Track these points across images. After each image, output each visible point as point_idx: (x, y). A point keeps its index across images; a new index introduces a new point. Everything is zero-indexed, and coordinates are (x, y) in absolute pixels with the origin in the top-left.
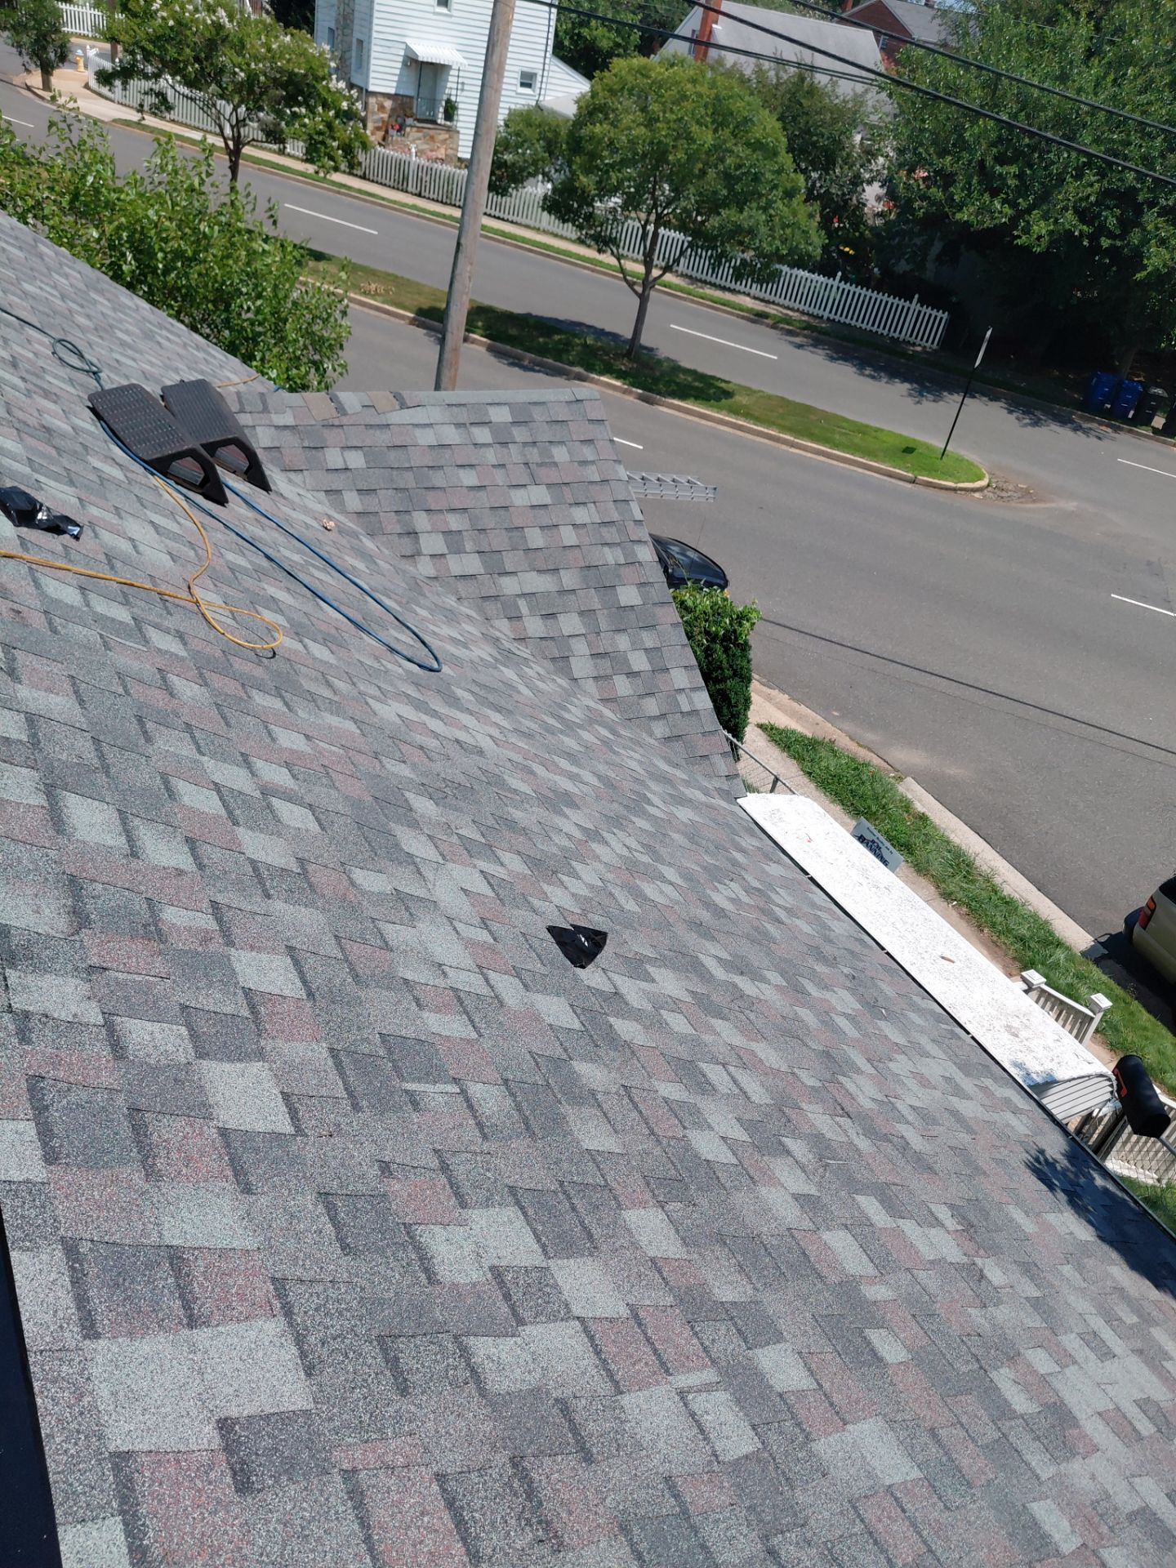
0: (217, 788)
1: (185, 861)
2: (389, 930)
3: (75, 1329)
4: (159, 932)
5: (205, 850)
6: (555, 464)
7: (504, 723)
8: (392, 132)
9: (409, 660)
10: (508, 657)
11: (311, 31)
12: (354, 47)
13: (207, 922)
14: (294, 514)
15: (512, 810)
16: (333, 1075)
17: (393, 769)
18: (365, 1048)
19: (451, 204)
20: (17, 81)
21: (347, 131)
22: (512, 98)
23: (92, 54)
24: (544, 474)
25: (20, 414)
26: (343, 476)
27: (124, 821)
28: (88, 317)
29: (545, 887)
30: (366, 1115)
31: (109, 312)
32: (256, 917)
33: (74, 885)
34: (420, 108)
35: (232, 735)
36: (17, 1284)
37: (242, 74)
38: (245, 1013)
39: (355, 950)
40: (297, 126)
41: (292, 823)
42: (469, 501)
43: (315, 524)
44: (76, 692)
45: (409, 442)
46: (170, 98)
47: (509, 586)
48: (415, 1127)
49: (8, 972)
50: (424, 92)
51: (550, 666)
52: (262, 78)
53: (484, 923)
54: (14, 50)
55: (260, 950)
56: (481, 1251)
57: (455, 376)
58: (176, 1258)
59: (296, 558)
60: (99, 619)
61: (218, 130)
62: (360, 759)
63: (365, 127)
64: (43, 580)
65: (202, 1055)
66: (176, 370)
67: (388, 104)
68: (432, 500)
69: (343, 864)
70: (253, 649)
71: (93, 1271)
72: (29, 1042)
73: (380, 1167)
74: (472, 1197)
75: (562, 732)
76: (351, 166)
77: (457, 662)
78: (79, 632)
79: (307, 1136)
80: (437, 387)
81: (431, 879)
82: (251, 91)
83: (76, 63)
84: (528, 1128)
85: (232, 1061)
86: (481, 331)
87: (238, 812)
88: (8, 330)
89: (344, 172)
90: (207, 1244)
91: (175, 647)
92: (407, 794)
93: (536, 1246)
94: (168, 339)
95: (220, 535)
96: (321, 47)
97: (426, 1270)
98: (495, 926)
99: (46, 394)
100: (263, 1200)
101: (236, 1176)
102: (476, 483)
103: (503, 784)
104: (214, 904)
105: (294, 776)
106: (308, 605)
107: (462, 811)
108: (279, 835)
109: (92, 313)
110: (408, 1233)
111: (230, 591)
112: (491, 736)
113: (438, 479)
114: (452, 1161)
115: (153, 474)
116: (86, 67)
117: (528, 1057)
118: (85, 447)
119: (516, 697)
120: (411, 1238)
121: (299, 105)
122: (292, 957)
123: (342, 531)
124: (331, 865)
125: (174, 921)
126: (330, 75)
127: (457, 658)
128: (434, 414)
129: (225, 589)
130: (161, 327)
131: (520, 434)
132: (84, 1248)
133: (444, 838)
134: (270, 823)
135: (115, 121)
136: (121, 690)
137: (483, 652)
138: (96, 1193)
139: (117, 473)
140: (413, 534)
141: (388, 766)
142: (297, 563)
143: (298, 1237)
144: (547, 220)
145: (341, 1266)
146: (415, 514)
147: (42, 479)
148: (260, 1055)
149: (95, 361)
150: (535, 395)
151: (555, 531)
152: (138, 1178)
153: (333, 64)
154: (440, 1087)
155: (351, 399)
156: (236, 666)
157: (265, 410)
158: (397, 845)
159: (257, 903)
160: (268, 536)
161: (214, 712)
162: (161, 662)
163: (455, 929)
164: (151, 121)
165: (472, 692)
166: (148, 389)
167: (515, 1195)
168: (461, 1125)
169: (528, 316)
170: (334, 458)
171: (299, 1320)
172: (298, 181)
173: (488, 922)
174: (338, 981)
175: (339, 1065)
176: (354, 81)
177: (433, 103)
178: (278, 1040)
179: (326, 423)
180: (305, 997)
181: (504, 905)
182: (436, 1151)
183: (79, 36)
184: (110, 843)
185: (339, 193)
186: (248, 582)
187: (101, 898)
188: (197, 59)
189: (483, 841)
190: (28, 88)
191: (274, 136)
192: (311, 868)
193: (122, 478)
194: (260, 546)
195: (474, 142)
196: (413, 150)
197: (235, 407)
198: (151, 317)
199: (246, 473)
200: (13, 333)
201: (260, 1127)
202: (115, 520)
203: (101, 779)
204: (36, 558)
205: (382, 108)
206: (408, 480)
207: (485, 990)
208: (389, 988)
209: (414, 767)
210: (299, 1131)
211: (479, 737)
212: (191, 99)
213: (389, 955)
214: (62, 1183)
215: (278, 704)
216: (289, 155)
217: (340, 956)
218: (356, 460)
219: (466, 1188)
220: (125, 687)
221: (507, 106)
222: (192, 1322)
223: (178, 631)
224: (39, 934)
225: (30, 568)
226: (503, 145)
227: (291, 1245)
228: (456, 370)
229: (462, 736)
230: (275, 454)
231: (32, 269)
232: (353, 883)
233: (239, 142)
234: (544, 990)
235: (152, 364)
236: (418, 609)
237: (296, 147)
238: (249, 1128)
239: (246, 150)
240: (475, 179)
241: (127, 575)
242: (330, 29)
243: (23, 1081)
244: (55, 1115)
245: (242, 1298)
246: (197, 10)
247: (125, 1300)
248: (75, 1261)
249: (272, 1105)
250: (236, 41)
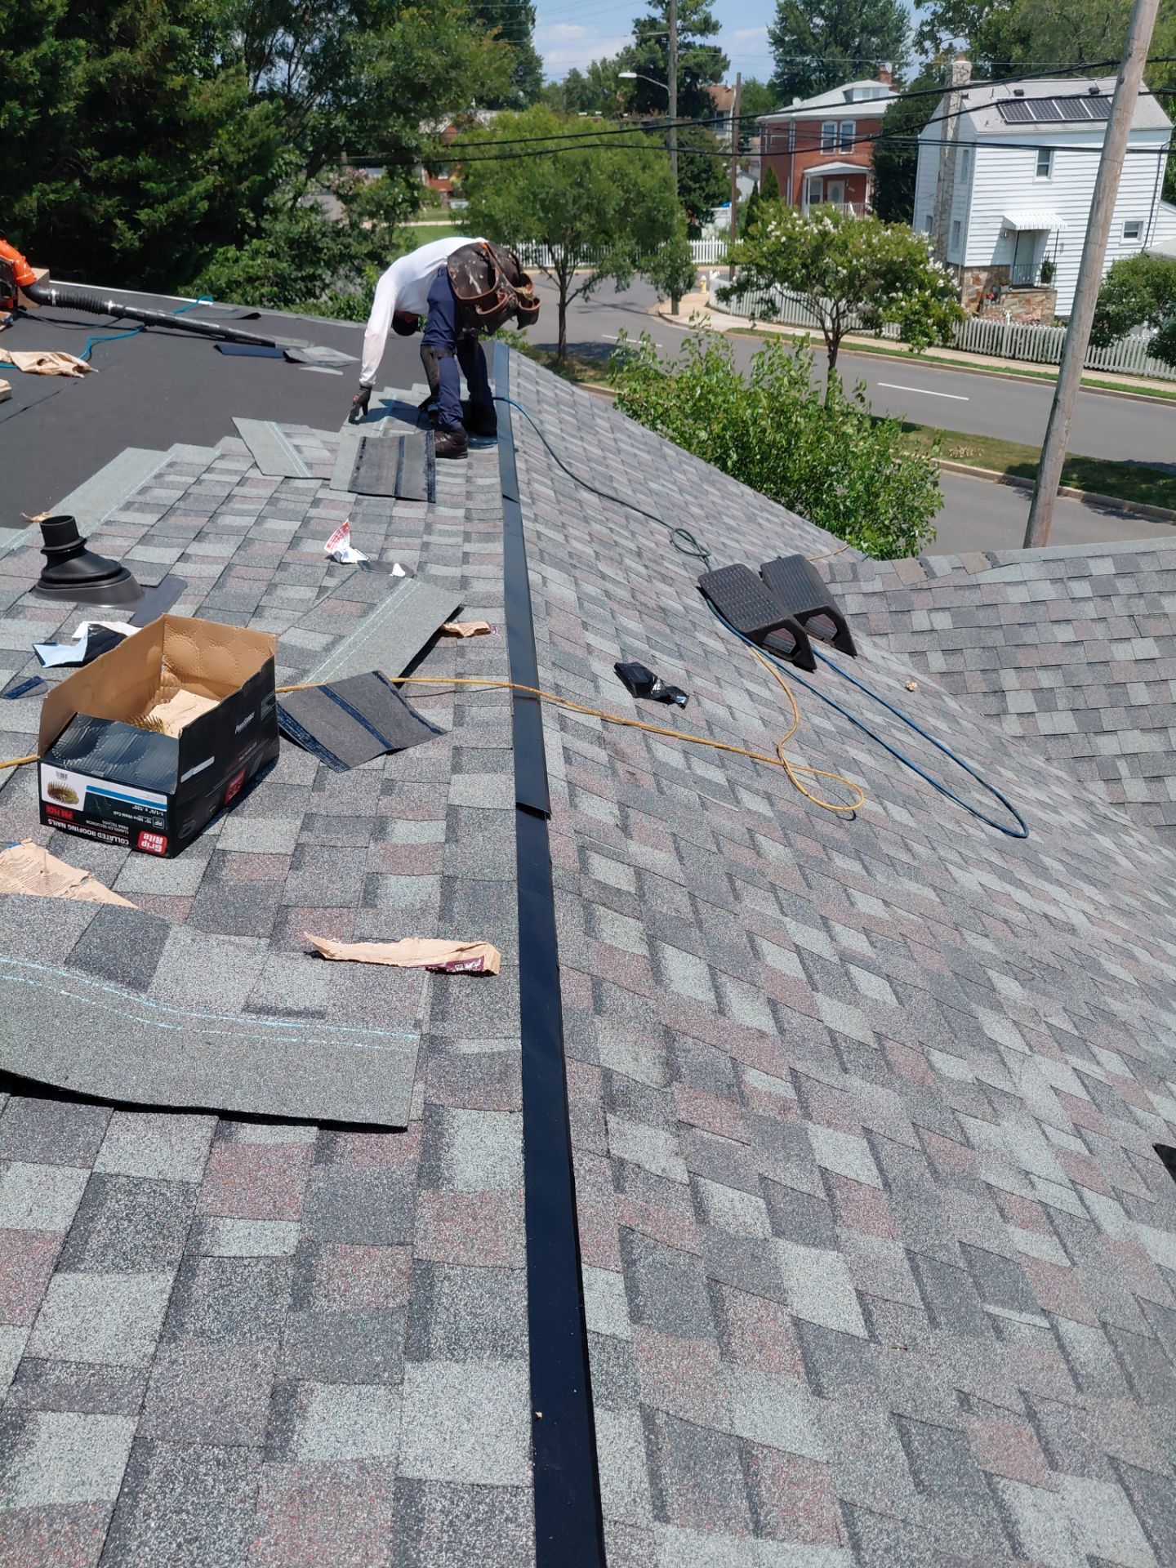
0: (798, 950)
1: (766, 1023)
2: (971, 1124)
3: (647, 1507)
4: (741, 1093)
5: (786, 1013)
6: (1166, 615)
7: (1100, 898)
8: (987, 302)
9: (993, 825)
10: (1103, 824)
11: (910, 222)
12: (951, 229)
13: (785, 1089)
14: (877, 677)
15: (1109, 1000)
16: (909, 1281)
17: (974, 943)
18: (942, 1256)
19: (1046, 362)
20: (652, 311)
21: (941, 308)
22: (1118, 249)
23: (714, 277)
24: (1151, 626)
25: (642, 598)
26: (928, 638)
27: (713, 978)
28: (701, 506)
29: (1151, 1096)
30: (943, 1333)
31: (718, 501)
32: (834, 1091)
33: (668, 1036)
34: (1017, 276)
35: (813, 897)
36: (598, 1443)
37: (845, 271)
38: (822, 1195)
39: (935, 1142)
40: (894, 309)
41: (869, 994)
42: (1064, 657)
43: (898, 686)
44: (677, 849)
45: (1001, 601)
46: (778, 304)
47: (1107, 746)
48: (998, 1358)
49: (609, 1116)
50: (1021, 260)
51: (1154, 834)
52: (863, 272)
53: (1078, 1132)
54: (653, 287)
55: (836, 1127)
56: (1075, 1530)
57: (1047, 530)
58: (746, 1451)
59: (878, 719)
60: (700, 781)
61: (819, 324)
62: (939, 929)
63: (959, 300)
64: (656, 746)
65: (778, 1233)
66: (774, 548)
67: (984, 276)
68: (1021, 656)
69: (921, 1044)
70: (835, 811)
71: (667, 1447)
72: (623, 1191)
73: (959, 1397)
74: (1064, 1460)
75: (1169, 912)
76: (945, 339)
77: (1046, 828)
78: (682, 792)
79: (881, 1344)
80: (1027, 544)
81: (1017, 1071)
82: (852, 285)
83: (700, 287)
84: (1132, 1387)
85: (807, 1245)
86: (1076, 483)
87: (817, 977)
88: (636, 524)
89: (938, 346)
90: (776, 1444)
91: (761, 807)
92: (990, 973)
93: (1146, 1545)
94: (768, 520)
95: (809, 700)
96: (919, 234)
97: (1010, 1537)
98: (1091, 1136)
99: (664, 579)
100: (835, 1408)
101: (807, 1373)
102: (1073, 638)
103: (1098, 968)
104: (793, 1072)
105: (871, 943)
106: (888, 766)
107: (1051, 997)
108: (857, 1005)
109: (704, 503)
110: (989, 1484)
111: (816, 755)
112: (1084, 913)
113: (1029, 636)
114: (1042, 1409)
115: (750, 645)
116: (708, 289)
117: (1131, 1300)
118: (693, 624)
119: (1114, 869)
120: (992, 1491)
121: (897, 291)
122: (869, 1141)
123: (924, 691)
124: (909, 1044)
125: (756, 1085)
126: (928, 258)
127: (1045, 823)
128: (1029, 571)
129: (810, 752)
130: (763, 509)
131: (1124, 586)
132: (660, 1419)
133: (1032, 1025)
134: (851, 994)
135: (729, 331)
136: (714, 848)
137: (1075, 817)
138: (673, 1363)
139: (719, 646)
140: (1000, 693)
141: (969, 939)
142: (879, 725)
143: (870, 1459)
144: (1153, 365)
145: (915, 1506)
146: (1002, 672)
147: (657, 654)
148: (835, 1243)
149: (705, 546)
150: (1142, 545)
151: (1164, 686)
152: (713, 1355)
153: (931, 248)
154: (1026, 1317)
155: (940, 563)
156: (818, 827)
157: (855, 578)
158: (979, 1029)
159: (833, 1077)
160: (853, 699)
161: (797, 874)
162: (750, 822)
163: (1044, 1132)
164: (761, 326)
165: (1061, 861)
166: (749, 567)
167: (1116, 1469)
168: (1051, 1367)
169: (1130, 463)
170: (920, 620)
171: (867, 1558)
172: (892, 360)
173: (1083, 1131)
174: (915, 1175)
175: (915, 1269)
176: (950, 260)
177: (1029, 268)
178: (853, 1230)
179: (914, 587)
180: (881, 1187)
181: (1101, 1111)
182: (1022, 1393)
183: (705, 264)
184: (701, 997)
185: (931, 366)
186: (832, 745)
187: (692, 1052)
188: (804, 266)
189: (1076, 1033)
190: (660, 315)
191: (872, 322)
192: (888, 1044)
193: (723, 650)
194: (844, 709)
195: (1075, 298)
196: (1008, 316)
197: (826, 578)
198: (755, 502)
199: (833, 639)
200: (640, 527)
201: (833, 1324)
202: (715, 689)
203: (695, 933)
204: (649, 726)
205: (977, 280)
206: (998, 639)
207: (1079, 1211)
208: (969, 1191)
209: (997, 942)
210: (873, 1338)
211: (1071, 913)
212: (797, 301)
213: (970, 1153)
214: (644, 1345)
215: (857, 868)
216: (884, 338)
217: (918, 1146)
218: (943, 621)
219: (1057, 1446)
220: (718, 845)
221: (1111, 258)
222: (758, 1530)
223: (766, 793)
224: (637, 1082)
225: (644, 735)
226: (1106, 297)
227: (861, 1465)
228: (1048, 525)
229: (1052, 911)
230: (861, 619)
231: (657, 470)
232: (931, 1067)
233: (838, 333)
234: (1151, 1222)
235: (753, 544)
236: (1002, 770)
237: (892, 330)
238: (822, 1322)
239: (845, 339)
240: (1075, 335)
241: (723, 740)
242: (929, 217)
243: (615, 1231)
244: (641, 1270)
245: (809, 1516)
246: (806, 224)
247: (695, 1486)
248: (652, 1431)
249: (846, 1302)
250: (840, 243)
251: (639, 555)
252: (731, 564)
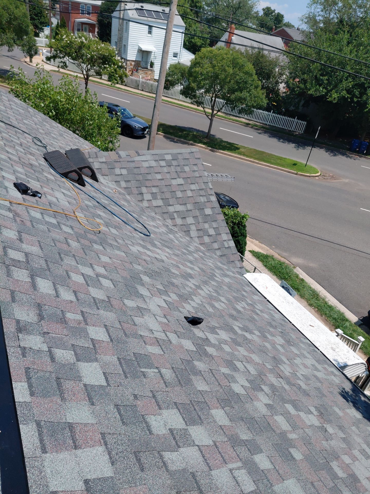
0: (83, 274)
1: (73, 298)
2: (136, 319)
3: (40, 450)
4: (65, 321)
5: (79, 294)
6: (185, 172)
7: (170, 252)
8: (134, 72)
9: (141, 233)
10: (171, 231)
11: (110, 43)
12: (123, 47)
13: (80, 317)
14: (105, 189)
15: (173, 280)
16: (119, 367)
17: (136, 267)
18: (128, 358)
19: (152, 93)
20: (22, 60)
21: (121, 72)
22: (171, 61)
23: (44, 52)
24: (182, 175)
25: (23, 160)
26: (120, 177)
27: (54, 286)
28: (43, 130)
29: (184, 304)
30: (129, 379)
31: (49, 128)
32: (95, 316)
33: (39, 306)
34: (143, 64)
35: (87, 258)
36: (22, 435)
37: (89, 56)
38: (91, 346)
39: (125, 326)
40: (106, 70)
41: (105, 285)
42: (158, 183)
43: (112, 192)
44: (40, 246)
45: (140, 166)
46: (67, 64)
47: (171, 209)
48: (145, 383)
49: (19, 334)
50: (144, 60)
51: (184, 233)
52: (95, 57)
53: (165, 316)
54: (22, 52)
55: (96, 326)
56: (166, 424)
57: (154, 145)
58: (71, 426)
59: (106, 202)
60: (47, 223)
61: (82, 72)
62: (126, 264)
63: (126, 70)
64: (30, 211)
65: (78, 360)
66: (70, 146)
67: (133, 63)
68: (148, 184)
69: (121, 298)
70: (93, 231)
71: (45, 431)
72: (26, 357)
73: (134, 396)
74: (163, 406)
75: (188, 254)
76: (122, 82)
77: (155, 233)
78: (41, 227)
79: (111, 386)
80: (148, 149)
81: (148, 302)
82: (92, 61)
83: (40, 54)
84: (180, 383)
85: (88, 362)
86: (161, 131)
87: (89, 282)
88: (19, 135)
89: (120, 84)
90: (80, 422)
91: (69, 230)
92: (141, 275)
93: (183, 422)
94: (67, 136)
95: (83, 196)
96: (113, 47)
97: (149, 430)
98: (168, 317)
99: (31, 154)
100: (98, 407)
101: (89, 399)
102: (161, 178)
103: (170, 271)
104: (82, 312)
105: (106, 270)
106: (109, 216)
107: (157, 280)
108: (102, 289)
109: (44, 129)
110: (143, 418)
111: (87, 213)
112: (166, 256)
113: (149, 177)
114: (156, 394)
115: (63, 178)
116: (43, 55)
117: (180, 360)
118: (42, 170)
119: (174, 243)
120: (144, 419)
121: (106, 64)
122: (106, 328)
123: (120, 193)
124: (118, 298)
125: (70, 317)
126: (116, 55)
127: (155, 232)
128: (148, 157)
129: (85, 212)
130: (65, 132)
131: (174, 163)
132: (42, 423)
133: (152, 289)
134: (99, 285)
135: (51, 70)
136: (53, 245)
137: (163, 230)
138: (46, 405)
139: (52, 178)
140: (142, 194)
141: (135, 266)
142: (106, 204)
143: (109, 419)
144: (181, 97)
145: (122, 429)
146: (142, 188)
147: (30, 180)
148: (96, 360)
149: (45, 143)
150: (179, 151)
151: (185, 192)
152: (59, 401)
153: (117, 52)
154: (152, 370)
155: (123, 153)
156: (88, 236)
158: (138, 292)
159: (95, 311)
160: (98, 196)
161: (82, 251)
162: (66, 236)
163: (156, 318)
164: (62, 70)
165: (160, 242)
166: (61, 151)
167: (176, 405)
168: (159, 382)
169: (176, 126)
170: (118, 171)
171: (109, 447)
172: (106, 87)
173: (166, 316)
174: (120, 336)
175: (120, 363)
176: (123, 57)
177: (146, 63)
178: (102, 355)
179: (115, 161)
180: (110, 341)
181: (171, 310)
182: (151, 391)
183: (41, 46)
184: (50, 293)
185: (118, 90)
186: (92, 210)
187: (48, 310)
188: (76, 52)
189: (164, 290)
190: (25, 62)
191: (99, 74)
192: (111, 299)
193: (54, 179)
194: (95, 199)
195: (160, 74)
196: (141, 77)
197: (87, 156)
198: (62, 130)
199: (91, 176)
200: (21, 135)
201: (97, 384)
202: (51, 192)
203: (48, 273)
204: (28, 204)
205: (131, 64)
206: (140, 177)
208: (136, 338)
209: (142, 266)
210: (109, 385)
211: (162, 256)
212: (74, 64)
213: (135, 327)
214: (36, 402)
215: (101, 248)
216: (103, 79)
217: (120, 328)
218: (124, 172)
219: (161, 403)
220: (55, 244)
221: (169, 63)
222: (76, 447)
223: (71, 226)
224: (29, 322)
225: (26, 207)
226: (168, 75)
227: (107, 422)
228: (154, 143)
229: (157, 256)
230: (99, 170)
231: (26, 116)
232: (124, 304)
233: (88, 76)
234: (184, 338)
235: (62, 144)
236: (143, 217)
237: (105, 77)
238: (93, 384)
239: (90, 78)
240: (160, 85)
241: (55, 209)
242: (116, 42)
243: (24, 369)
244: (33, 380)
245: (91, 440)
246: (76, 38)
247: (55, 440)
248: (40, 428)
249: (100, 376)
250: (87, 46)
251: (21, 145)
252: (54, 150)
